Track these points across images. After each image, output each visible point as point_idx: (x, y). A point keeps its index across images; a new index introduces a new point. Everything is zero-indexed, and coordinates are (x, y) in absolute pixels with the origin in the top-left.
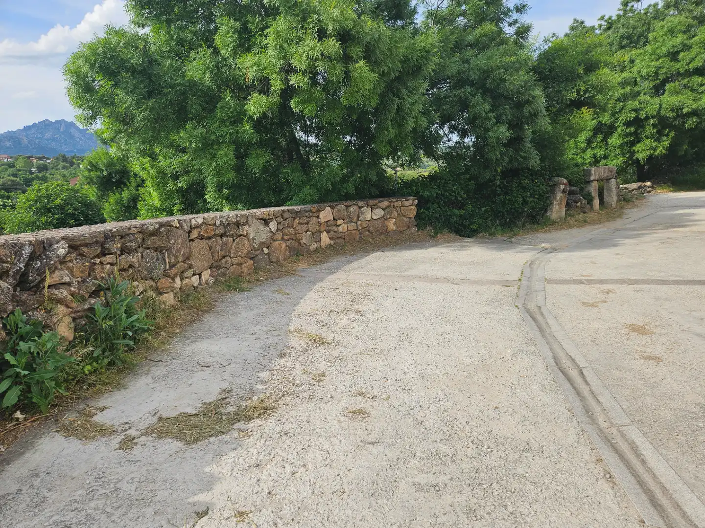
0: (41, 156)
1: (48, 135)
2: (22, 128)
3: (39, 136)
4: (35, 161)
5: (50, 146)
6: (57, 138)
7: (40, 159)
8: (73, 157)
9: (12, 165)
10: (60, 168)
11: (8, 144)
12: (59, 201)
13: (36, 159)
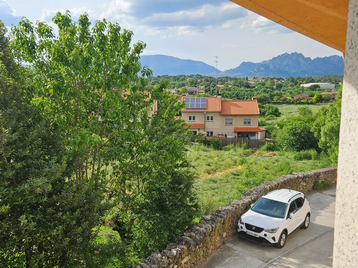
0: (279, 77)
1: (285, 63)
2: (271, 59)
3: (280, 63)
4: (276, 81)
5: (284, 69)
6: (290, 64)
7: (279, 79)
8: (298, 79)
9: (264, 84)
10: (289, 86)
11: (262, 69)
12: (299, 131)
13: (276, 79)
